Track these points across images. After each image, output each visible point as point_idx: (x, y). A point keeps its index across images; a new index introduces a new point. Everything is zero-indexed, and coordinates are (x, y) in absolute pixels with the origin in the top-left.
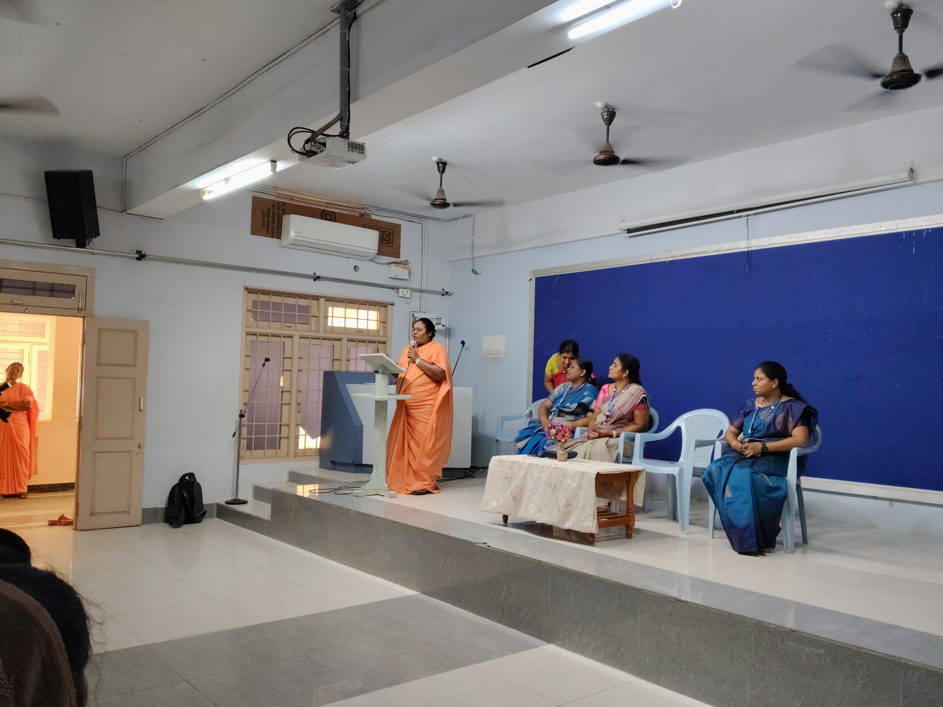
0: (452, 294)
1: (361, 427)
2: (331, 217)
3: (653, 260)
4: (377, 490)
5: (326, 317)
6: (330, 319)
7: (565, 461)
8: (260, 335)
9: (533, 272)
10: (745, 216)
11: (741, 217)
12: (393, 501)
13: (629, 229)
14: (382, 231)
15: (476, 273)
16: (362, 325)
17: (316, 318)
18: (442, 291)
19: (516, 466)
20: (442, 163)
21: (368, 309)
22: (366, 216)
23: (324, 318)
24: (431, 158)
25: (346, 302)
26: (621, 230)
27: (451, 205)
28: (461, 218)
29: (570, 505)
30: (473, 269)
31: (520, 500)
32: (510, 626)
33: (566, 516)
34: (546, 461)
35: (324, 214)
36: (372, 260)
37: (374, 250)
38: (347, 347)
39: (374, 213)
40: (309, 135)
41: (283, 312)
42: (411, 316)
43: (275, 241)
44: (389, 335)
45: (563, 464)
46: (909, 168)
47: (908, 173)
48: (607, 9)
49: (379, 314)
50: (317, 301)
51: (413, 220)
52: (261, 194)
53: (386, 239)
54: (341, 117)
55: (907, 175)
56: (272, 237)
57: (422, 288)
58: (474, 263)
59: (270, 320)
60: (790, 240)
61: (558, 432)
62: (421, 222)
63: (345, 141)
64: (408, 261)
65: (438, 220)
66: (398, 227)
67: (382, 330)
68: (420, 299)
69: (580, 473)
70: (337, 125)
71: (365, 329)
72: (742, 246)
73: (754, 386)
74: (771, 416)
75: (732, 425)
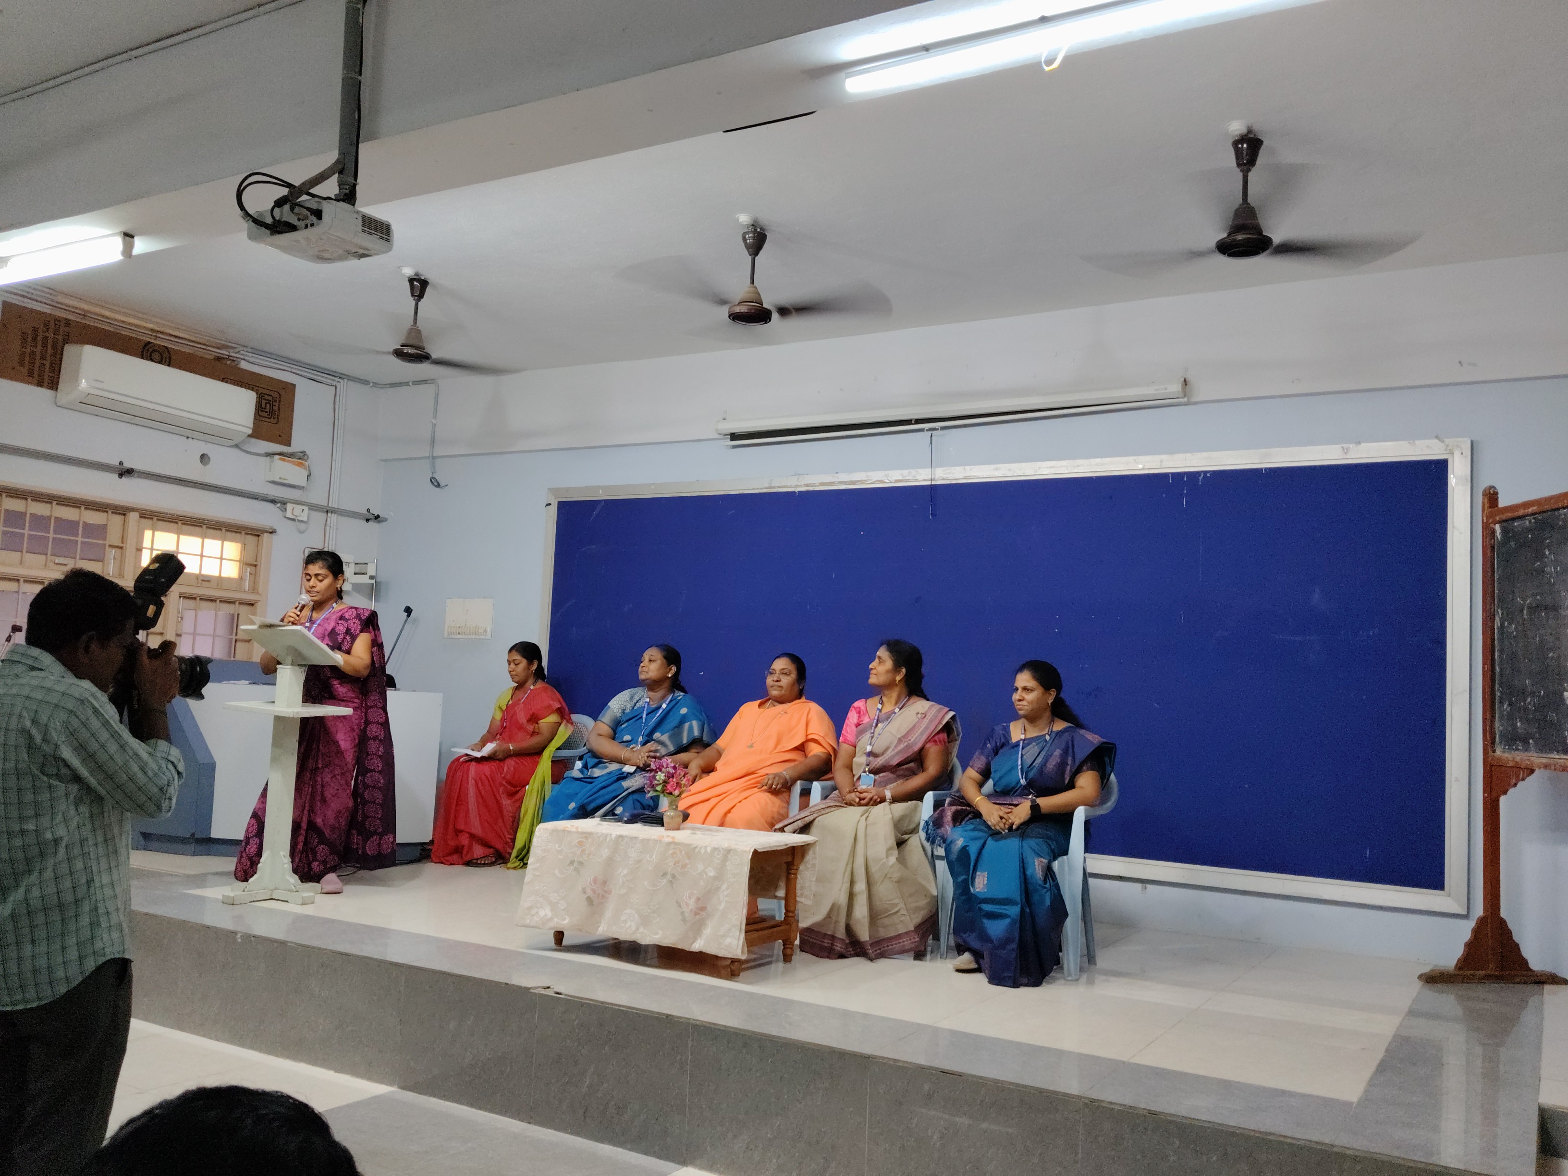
0: (385, 520)
1: (213, 766)
2: (162, 356)
3: (774, 488)
4: (272, 890)
5: (139, 550)
6: (146, 554)
7: (678, 829)
9: (553, 491)
10: (927, 430)
11: (922, 430)
12: (308, 910)
13: (734, 434)
14: (260, 392)
15: (438, 486)
16: (211, 569)
17: (119, 550)
18: (366, 513)
19: (590, 841)
20: (419, 280)
21: (224, 539)
22: (229, 362)
23: (134, 550)
24: (401, 270)
25: (180, 523)
26: (720, 434)
27: (433, 361)
28: (410, 384)
29: (703, 909)
30: (433, 478)
31: (601, 904)
32: (603, 1140)
33: (697, 928)
34: (639, 830)
35: (148, 350)
36: (237, 446)
37: (250, 428)
38: (179, 609)
39: (246, 358)
40: (285, 191)
41: (50, 535)
43: (44, 393)
44: (260, 589)
45: (683, 836)
46: (1183, 379)
47: (1180, 386)
48: (925, 52)
49: (244, 548)
50: (122, 517)
51: (319, 378)
52: (22, 299)
53: (265, 408)
54: (340, 167)
55: (1180, 390)
56: (40, 384)
57: (330, 505)
58: (433, 466)
59: (24, 551)
60: (997, 474)
61: (669, 778)
62: (334, 383)
63: (358, 212)
64: (307, 453)
65: (366, 382)
66: (290, 388)
67: (248, 578)
68: (325, 526)
69: (722, 851)
70: (334, 180)
71: (215, 577)
72: (921, 477)
73: (1020, 700)
74: (1043, 753)
75: (972, 767)
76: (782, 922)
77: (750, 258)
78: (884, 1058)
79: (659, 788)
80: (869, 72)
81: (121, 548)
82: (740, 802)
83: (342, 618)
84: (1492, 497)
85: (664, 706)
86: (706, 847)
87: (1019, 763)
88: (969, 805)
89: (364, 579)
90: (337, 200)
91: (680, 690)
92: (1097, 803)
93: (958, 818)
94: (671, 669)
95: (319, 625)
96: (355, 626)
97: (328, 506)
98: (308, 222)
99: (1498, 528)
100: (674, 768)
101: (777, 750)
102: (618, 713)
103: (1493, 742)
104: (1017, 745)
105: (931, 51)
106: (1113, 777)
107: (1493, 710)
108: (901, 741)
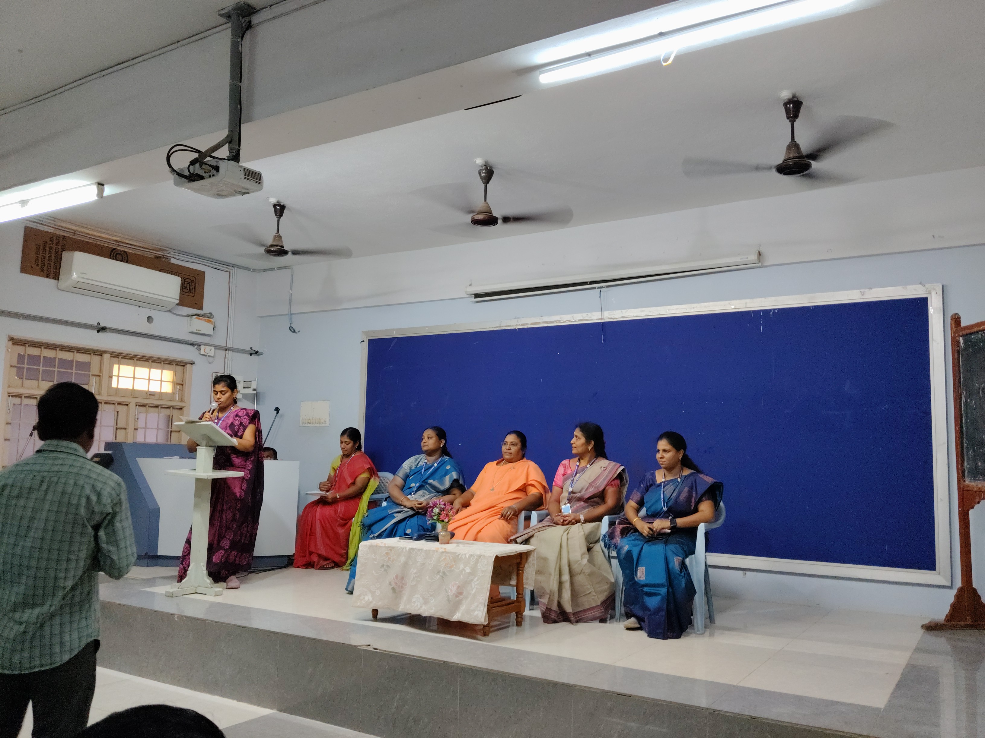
0: (262, 354)
1: (158, 510)
3: (503, 326)
4: (196, 587)
5: (111, 377)
6: (114, 379)
7: (448, 543)
8: (26, 397)
9: (366, 333)
10: (597, 288)
11: (594, 288)
12: (219, 599)
13: (477, 294)
14: (183, 277)
15: (294, 331)
16: (155, 388)
17: (98, 378)
18: (250, 350)
19: (393, 552)
20: (280, 205)
21: (162, 369)
22: (164, 260)
23: (108, 377)
24: (269, 200)
25: (135, 359)
26: (468, 294)
27: (290, 253)
28: (276, 269)
30: (290, 327)
31: (401, 591)
33: (457, 606)
34: (423, 544)
35: (114, 254)
36: (169, 311)
37: (176, 299)
38: (135, 413)
39: (174, 256)
40: (196, 155)
41: (56, 369)
43: (51, 282)
44: (186, 399)
45: (451, 547)
46: (758, 252)
47: (756, 255)
48: (588, 57)
49: (175, 374)
50: (100, 357)
51: (220, 267)
52: (37, 225)
53: (186, 287)
54: (230, 139)
55: (756, 258)
56: (48, 277)
57: (228, 346)
58: (291, 319)
59: (40, 379)
60: (642, 314)
61: (441, 511)
62: (229, 270)
63: (241, 167)
64: (213, 314)
65: (248, 269)
66: (202, 274)
67: (178, 393)
68: (225, 358)
69: (475, 557)
70: (226, 147)
71: (158, 392)
72: (595, 317)
73: (661, 458)
74: (677, 490)
75: (632, 499)
76: (515, 601)
77: (483, 186)
78: (581, 686)
79: (435, 518)
80: (554, 70)
81: (99, 376)
82: (487, 525)
83: (237, 415)
84: (956, 320)
85: (436, 465)
87: (662, 497)
88: (630, 523)
89: (250, 391)
90: (228, 160)
91: (447, 455)
92: (713, 521)
93: (624, 533)
94: (442, 442)
95: (223, 421)
96: (245, 420)
97: (226, 346)
98: (211, 174)
99: (961, 339)
100: (445, 505)
101: (508, 492)
102: (408, 470)
103: (964, 476)
104: (660, 485)
105: (592, 56)
106: (722, 504)
107: (963, 456)
108: (591, 485)
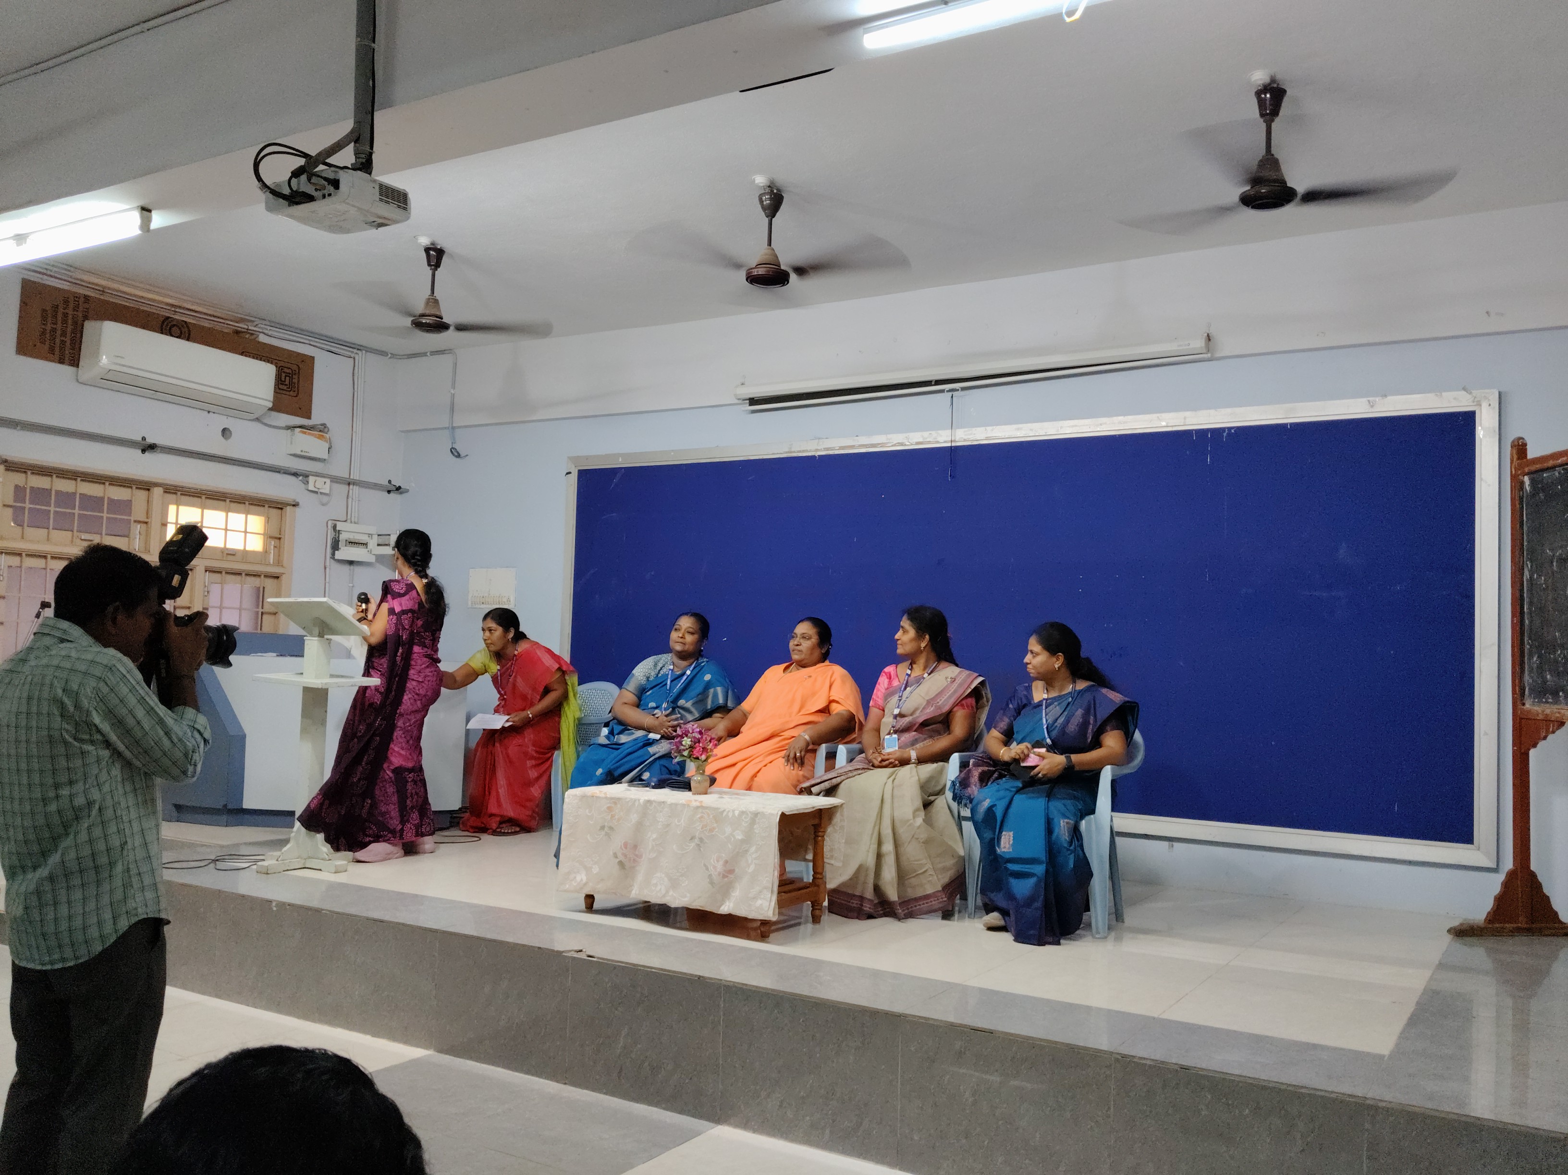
0: (407, 491)
1: (243, 738)
2: (181, 331)
3: (794, 452)
4: (305, 859)
5: (164, 525)
7: (706, 793)
8: (28, 555)
9: (574, 459)
10: (948, 391)
11: (942, 391)
12: (342, 878)
13: (752, 399)
14: (279, 365)
15: (458, 456)
16: (235, 543)
17: (145, 525)
18: (388, 484)
19: (619, 806)
20: (435, 249)
21: (247, 513)
22: (247, 336)
23: (159, 523)
24: (417, 239)
25: (204, 497)
26: (739, 399)
27: (452, 328)
28: (428, 354)
29: (731, 871)
30: (454, 448)
31: (632, 868)
32: (637, 1100)
33: (725, 890)
35: (167, 325)
36: (257, 419)
37: (269, 401)
38: (205, 583)
39: (266, 332)
40: (301, 161)
41: (76, 511)
42: (329, 527)
43: (66, 370)
44: (285, 563)
45: (710, 800)
46: (1206, 335)
47: (1203, 341)
48: (944, 6)
49: (268, 521)
50: (145, 493)
51: (339, 351)
52: (41, 276)
53: (285, 381)
54: (355, 135)
55: (1203, 344)
56: (61, 361)
57: (352, 477)
58: (453, 436)
59: (51, 527)
60: (1019, 434)
61: (695, 743)
62: (353, 355)
63: (375, 181)
64: (328, 426)
65: (383, 353)
66: (309, 361)
67: (272, 552)
68: (348, 498)
69: (750, 815)
70: (350, 149)
71: (239, 551)
72: (941, 438)
74: (1065, 713)
75: (995, 727)
76: (810, 883)
77: (767, 220)
78: (914, 1016)
79: (686, 753)
80: (887, 27)
81: (146, 523)
82: (765, 766)
84: (1520, 448)
85: (688, 672)
86: (733, 811)
87: (1044, 721)
90: (354, 169)
92: (1123, 761)
93: (984, 779)
97: (349, 478)
98: (326, 192)
99: (1526, 479)
100: (700, 733)
101: (801, 713)
102: (643, 681)
103: (1523, 694)
104: (1040, 705)
105: (950, 4)
107: (1522, 664)
108: (929, 702)
